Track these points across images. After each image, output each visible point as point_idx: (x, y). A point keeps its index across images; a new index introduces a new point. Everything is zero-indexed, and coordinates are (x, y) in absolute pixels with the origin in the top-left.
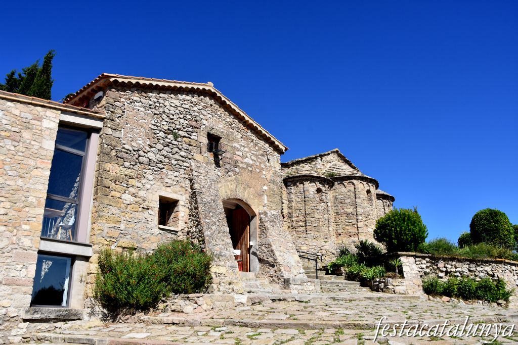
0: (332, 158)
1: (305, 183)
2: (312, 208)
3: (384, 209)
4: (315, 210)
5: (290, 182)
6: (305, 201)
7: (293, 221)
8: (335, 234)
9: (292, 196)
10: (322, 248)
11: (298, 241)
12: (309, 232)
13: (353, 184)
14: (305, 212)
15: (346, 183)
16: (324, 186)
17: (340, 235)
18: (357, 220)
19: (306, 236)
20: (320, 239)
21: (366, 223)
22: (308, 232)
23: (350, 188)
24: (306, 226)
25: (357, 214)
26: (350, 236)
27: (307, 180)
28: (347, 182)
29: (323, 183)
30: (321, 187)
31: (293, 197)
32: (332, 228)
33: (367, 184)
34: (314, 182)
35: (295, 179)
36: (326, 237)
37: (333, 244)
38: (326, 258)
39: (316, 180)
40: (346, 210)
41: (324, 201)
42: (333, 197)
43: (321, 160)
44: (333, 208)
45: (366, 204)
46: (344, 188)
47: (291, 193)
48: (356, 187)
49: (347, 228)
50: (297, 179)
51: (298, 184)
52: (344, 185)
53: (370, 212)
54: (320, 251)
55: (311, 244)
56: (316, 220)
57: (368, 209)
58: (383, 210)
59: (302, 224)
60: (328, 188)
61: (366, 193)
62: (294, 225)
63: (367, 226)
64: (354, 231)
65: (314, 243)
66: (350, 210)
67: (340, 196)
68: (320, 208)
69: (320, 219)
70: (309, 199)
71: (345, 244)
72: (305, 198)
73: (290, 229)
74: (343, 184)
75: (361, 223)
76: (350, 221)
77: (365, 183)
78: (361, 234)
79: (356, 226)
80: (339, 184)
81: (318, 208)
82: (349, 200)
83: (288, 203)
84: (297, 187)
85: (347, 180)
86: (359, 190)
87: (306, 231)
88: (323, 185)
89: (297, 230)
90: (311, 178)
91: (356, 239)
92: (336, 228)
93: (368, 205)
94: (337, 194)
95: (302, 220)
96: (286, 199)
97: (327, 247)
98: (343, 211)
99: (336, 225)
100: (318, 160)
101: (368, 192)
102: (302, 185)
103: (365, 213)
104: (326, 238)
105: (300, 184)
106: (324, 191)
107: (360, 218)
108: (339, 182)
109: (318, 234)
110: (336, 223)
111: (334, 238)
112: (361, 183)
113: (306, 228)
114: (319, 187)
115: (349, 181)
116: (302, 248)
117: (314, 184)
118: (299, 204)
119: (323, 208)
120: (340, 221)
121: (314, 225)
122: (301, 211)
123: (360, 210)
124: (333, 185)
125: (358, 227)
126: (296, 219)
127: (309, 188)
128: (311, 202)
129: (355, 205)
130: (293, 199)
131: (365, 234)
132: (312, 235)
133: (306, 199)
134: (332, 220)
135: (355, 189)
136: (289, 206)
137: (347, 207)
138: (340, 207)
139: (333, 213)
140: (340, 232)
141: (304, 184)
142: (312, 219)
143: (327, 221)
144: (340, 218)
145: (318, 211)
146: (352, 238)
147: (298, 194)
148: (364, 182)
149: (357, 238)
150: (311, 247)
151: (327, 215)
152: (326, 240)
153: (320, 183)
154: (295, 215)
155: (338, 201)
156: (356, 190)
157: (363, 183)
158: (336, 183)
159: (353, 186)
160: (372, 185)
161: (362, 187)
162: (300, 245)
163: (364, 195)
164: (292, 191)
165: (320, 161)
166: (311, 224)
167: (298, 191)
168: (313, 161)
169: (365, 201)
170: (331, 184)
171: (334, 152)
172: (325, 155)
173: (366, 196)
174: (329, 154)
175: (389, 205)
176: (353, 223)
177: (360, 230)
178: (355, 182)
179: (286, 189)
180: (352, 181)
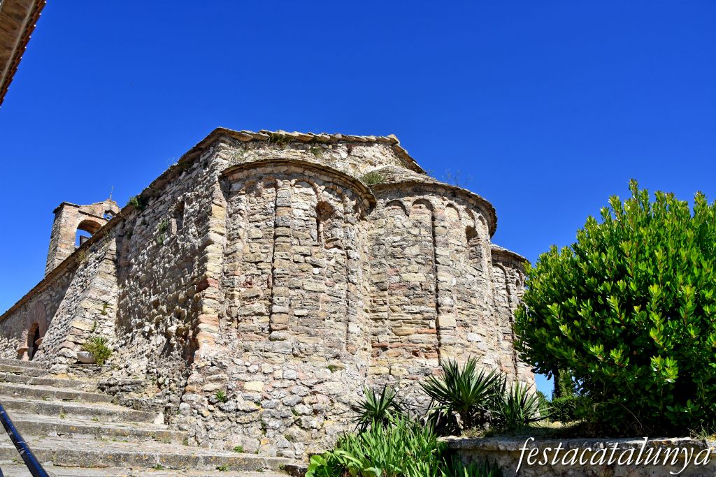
0: (378, 155)
1: (280, 183)
2: (297, 257)
3: (508, 289)
4: (305, 266)
5: (237, 180)
6: (276, 237)
7: (232, 297)
8: (369, 346)
9: (242, 222)
10: (317, 388)
11: (239, 361)
12: (282, 334)
13: (430, 207)
14: (273, 269)
15: (408, 202)
16: (343, 201)
17: (385, 348)
18: (438, 305)
19: (268, 347)
20: (315, 357)
21: (464, 318)
22: (274, 334)
23: (419, 217)
24: (272, 313)
25: (437, 290)
26: (415, 354)
27: (288, 176)
28: (413, 199)
29: (340, 190)
30: (332, 202)
31: (243, 224)
32: (360, 325)
33: (467, 210)
34: (311, 185)
35: (253, 172)
36: (336, 351)
37: (361, 377)
38: (328, 424)
39: (316, 178)
40: (406, 276)
41: (338, 242)
42: (371, 238)
43: (349, 152)
44: (367, 267)
45: (463, 264)
46: (404, 218)
47: (238, 211)
48: (438, 214)
49: (407, 328)
50: (260, 170)
51: (260, 185)
52: (404, 208)
53: (474, 287)
54: (306, 400)
55: (278, 374)
56: (307, 296)
57: (470, 278)
58: (504, 292)
59: (258, 306)
60: (355, 208)
61: (464, 234)
62: (235, 311)
63: (466, 325)
64: (427, 339)
65: (293, 368)
66: (418, 277)
67: (391, 238)
68: (324, 262)
69: (322, 295)
70: (288, 231)
71: (398, 378)
72: (276, 226)
73: (223, 323)
74: (401, 204)
75: (451, 315)
76: (416, 309)
77: (462, 208)
78: (449, 348)
79: (433, 324)
80: (388, 204)
81: (315, 259)
82: (415, 250)
83: (224, 240)
84: (259, 195)
85: (411, 195)
86: (446, 224)
87: (271, 330)
88: (340, 196)
89: (241, 325)
90: (300, 170)
91: (432, 363)
92: (375, 330)
93: (470, 269)
94: (381, 231)
95: (262, 295)
96: (224, 231)
97: (334, 387)
98: (397, 278)
99: (375, 320)
100: (339, 150)
101: (471, 233)
102: (272, 190)
103: (461, 288)
104: (337, 357)
105: (267, 186)
106: (339, 214)
107: (446, 300)
108: (388, 200)
109: (309, 343)
110: (373, 315)
111: (364, 358)
112: (450, 205)
113: (271, 322)
114: (324, 199)
115: (417, 197)
116: (247, 386)
117: (311, 191)
118: (256, 246)
119: (333, 262)
120: (386, 307)
121: (298, 312)
122: (262, 266)
123: (447, 279)
124: (373, 206)
125: (438, 328)
126: (243, 290)
127: (294, 199)
128: (295, 242)
129: (434, 264)
130: (241, 231)
131: (459, 350)
132: (288, 343)
133: (280, 231)
134: (360, 303)
135: (433, 219)
136: (229, 250)
137: (410, 268)
138: (388, 269)
139: (367, 284)
140: (384, 339)
141: (277, 187)
142: (292, 292)
143: (343, 302)
144: (387, 300)
145: (316, 270)
146: (422, 360)
147: (258, 217)
148: (460, 204)
149: (436, 362)
150: (278, 384)
151: (343, 286)
152: (334, 362)
153: (330, 191)
154: (243, 278)
155: (382, 251)
156: (436, 222)
157: (458, 206)
158: (380, 202)
159: (428, 211)
160: (480, 218)
161: (454, 217)
162: (244, 376)
163: (458, 237)
164: (242, 206)
165: (344, 155)
166: (286, 309)
167: (258, 208)
168: (324, 150)
169: (462, 257)
170: (366, 202)
171: (384, 142)
172: (359, 142)
173: (465, 242)
174: (370, 143)
175: (517, 283)
176: (426, 315)
177: (445, 338)
178: (435, 201)
179: (225, 203)
180: (426, 197)
